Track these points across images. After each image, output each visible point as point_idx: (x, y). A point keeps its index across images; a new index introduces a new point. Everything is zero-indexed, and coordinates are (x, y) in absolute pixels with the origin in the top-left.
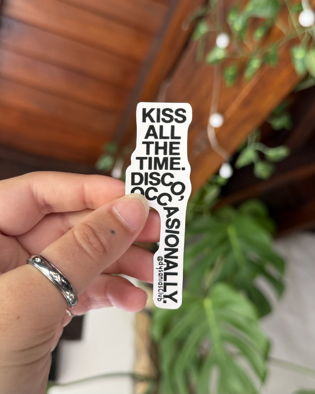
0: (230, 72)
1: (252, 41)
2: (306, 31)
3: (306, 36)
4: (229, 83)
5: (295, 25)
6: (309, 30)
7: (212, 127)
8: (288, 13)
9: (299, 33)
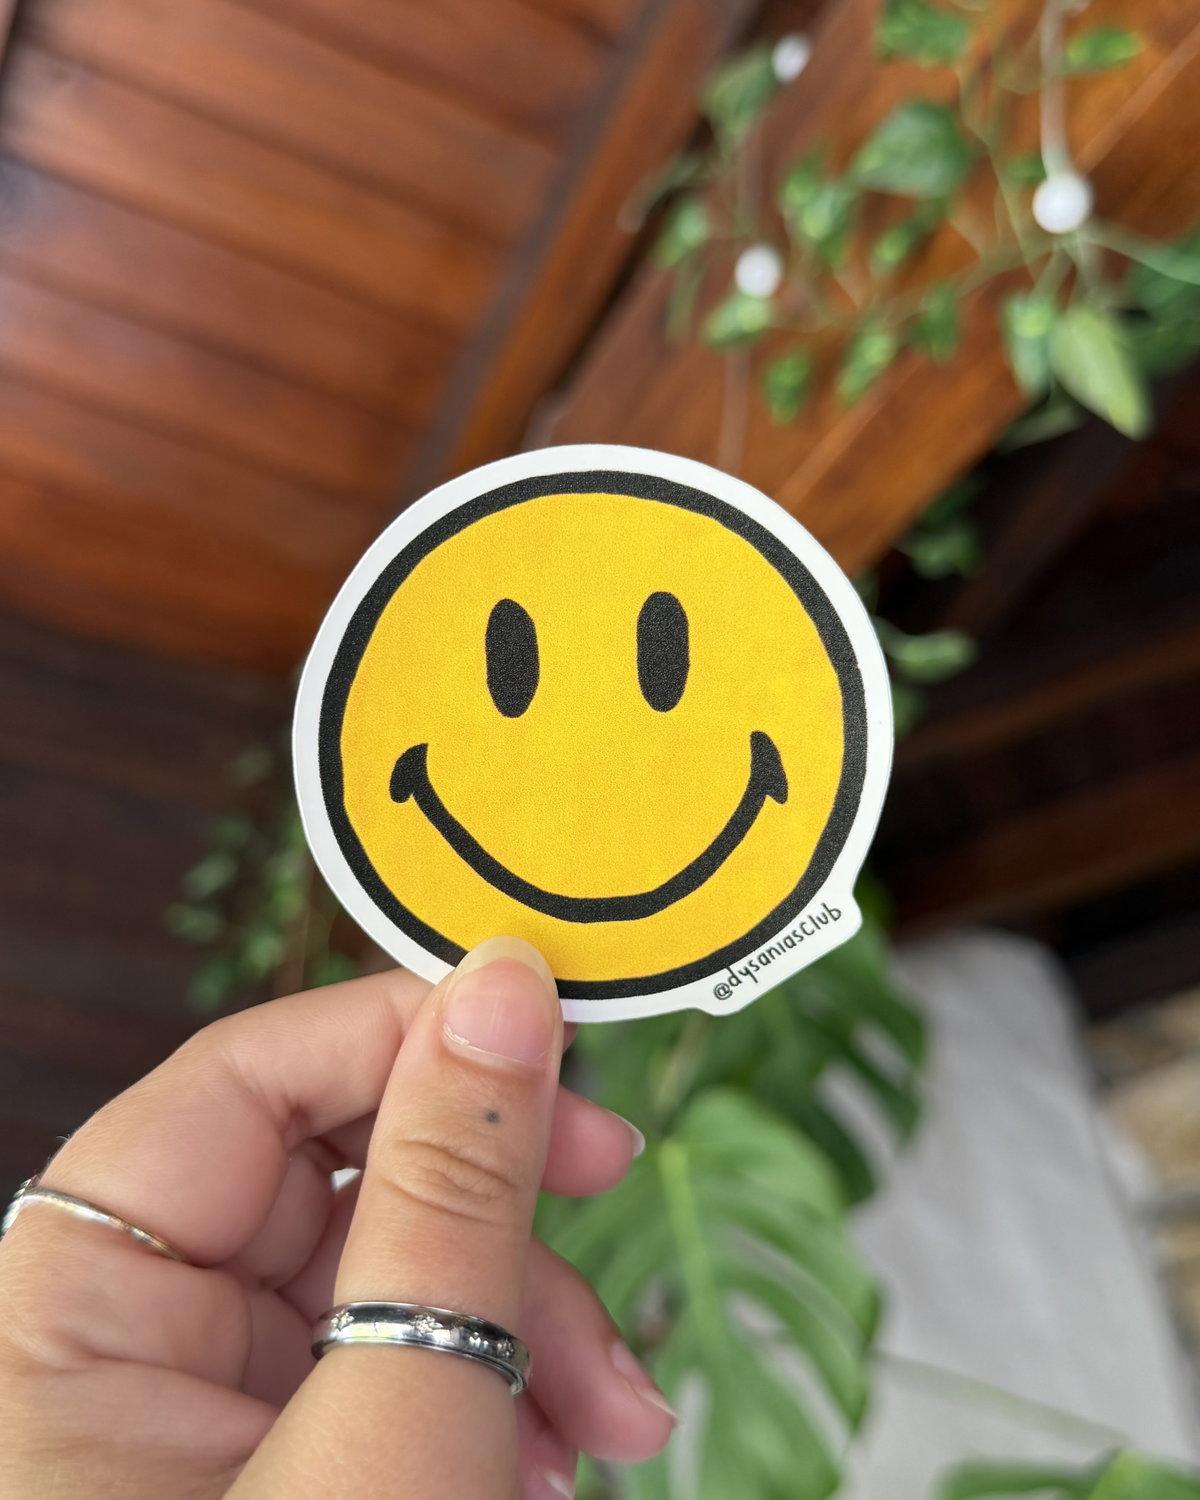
0: (787, 374)
1: (865, 272)
2: (1055, 247)
3: (1053, 263)
4: (780, 412)
5: (1017, 223)
6: (1065, 245)
8: (994, 184)
9: (1030, 255)
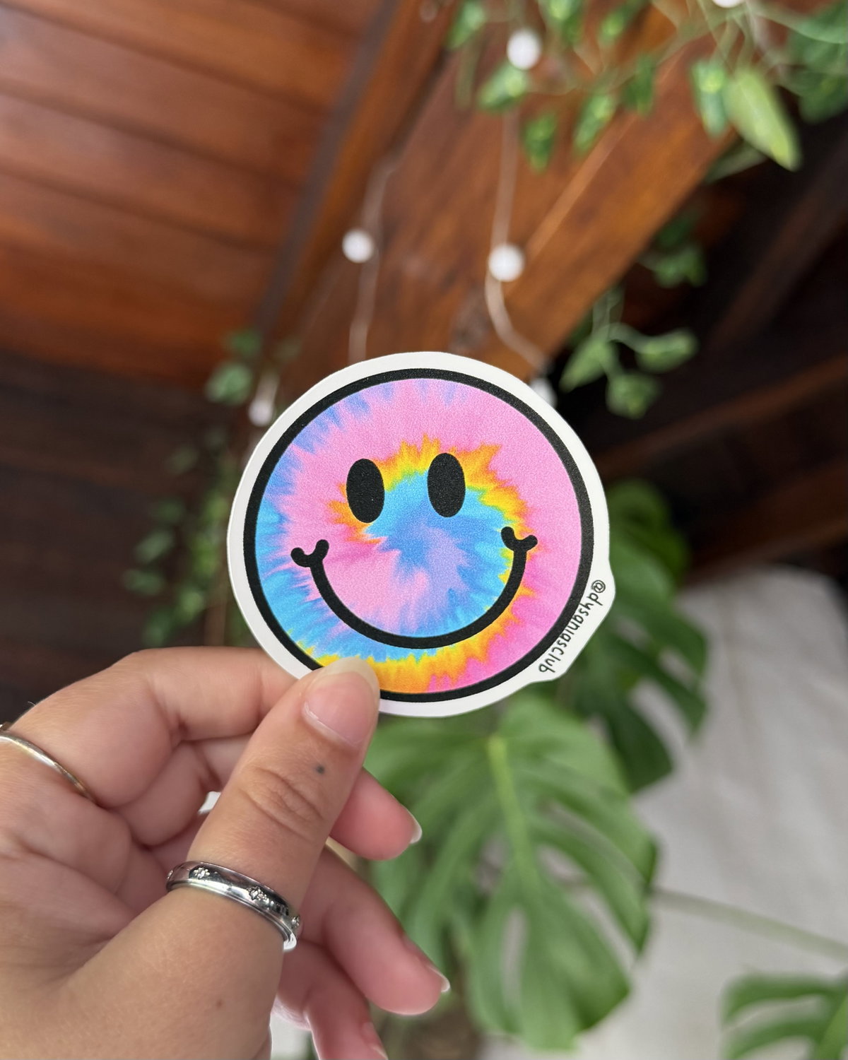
0: (540, 131)
1: (594, 46)
4: (537, 163)
7: (495, 280)
